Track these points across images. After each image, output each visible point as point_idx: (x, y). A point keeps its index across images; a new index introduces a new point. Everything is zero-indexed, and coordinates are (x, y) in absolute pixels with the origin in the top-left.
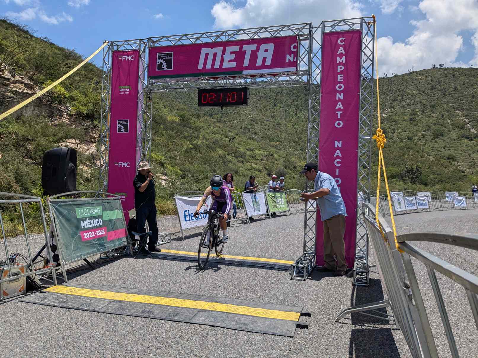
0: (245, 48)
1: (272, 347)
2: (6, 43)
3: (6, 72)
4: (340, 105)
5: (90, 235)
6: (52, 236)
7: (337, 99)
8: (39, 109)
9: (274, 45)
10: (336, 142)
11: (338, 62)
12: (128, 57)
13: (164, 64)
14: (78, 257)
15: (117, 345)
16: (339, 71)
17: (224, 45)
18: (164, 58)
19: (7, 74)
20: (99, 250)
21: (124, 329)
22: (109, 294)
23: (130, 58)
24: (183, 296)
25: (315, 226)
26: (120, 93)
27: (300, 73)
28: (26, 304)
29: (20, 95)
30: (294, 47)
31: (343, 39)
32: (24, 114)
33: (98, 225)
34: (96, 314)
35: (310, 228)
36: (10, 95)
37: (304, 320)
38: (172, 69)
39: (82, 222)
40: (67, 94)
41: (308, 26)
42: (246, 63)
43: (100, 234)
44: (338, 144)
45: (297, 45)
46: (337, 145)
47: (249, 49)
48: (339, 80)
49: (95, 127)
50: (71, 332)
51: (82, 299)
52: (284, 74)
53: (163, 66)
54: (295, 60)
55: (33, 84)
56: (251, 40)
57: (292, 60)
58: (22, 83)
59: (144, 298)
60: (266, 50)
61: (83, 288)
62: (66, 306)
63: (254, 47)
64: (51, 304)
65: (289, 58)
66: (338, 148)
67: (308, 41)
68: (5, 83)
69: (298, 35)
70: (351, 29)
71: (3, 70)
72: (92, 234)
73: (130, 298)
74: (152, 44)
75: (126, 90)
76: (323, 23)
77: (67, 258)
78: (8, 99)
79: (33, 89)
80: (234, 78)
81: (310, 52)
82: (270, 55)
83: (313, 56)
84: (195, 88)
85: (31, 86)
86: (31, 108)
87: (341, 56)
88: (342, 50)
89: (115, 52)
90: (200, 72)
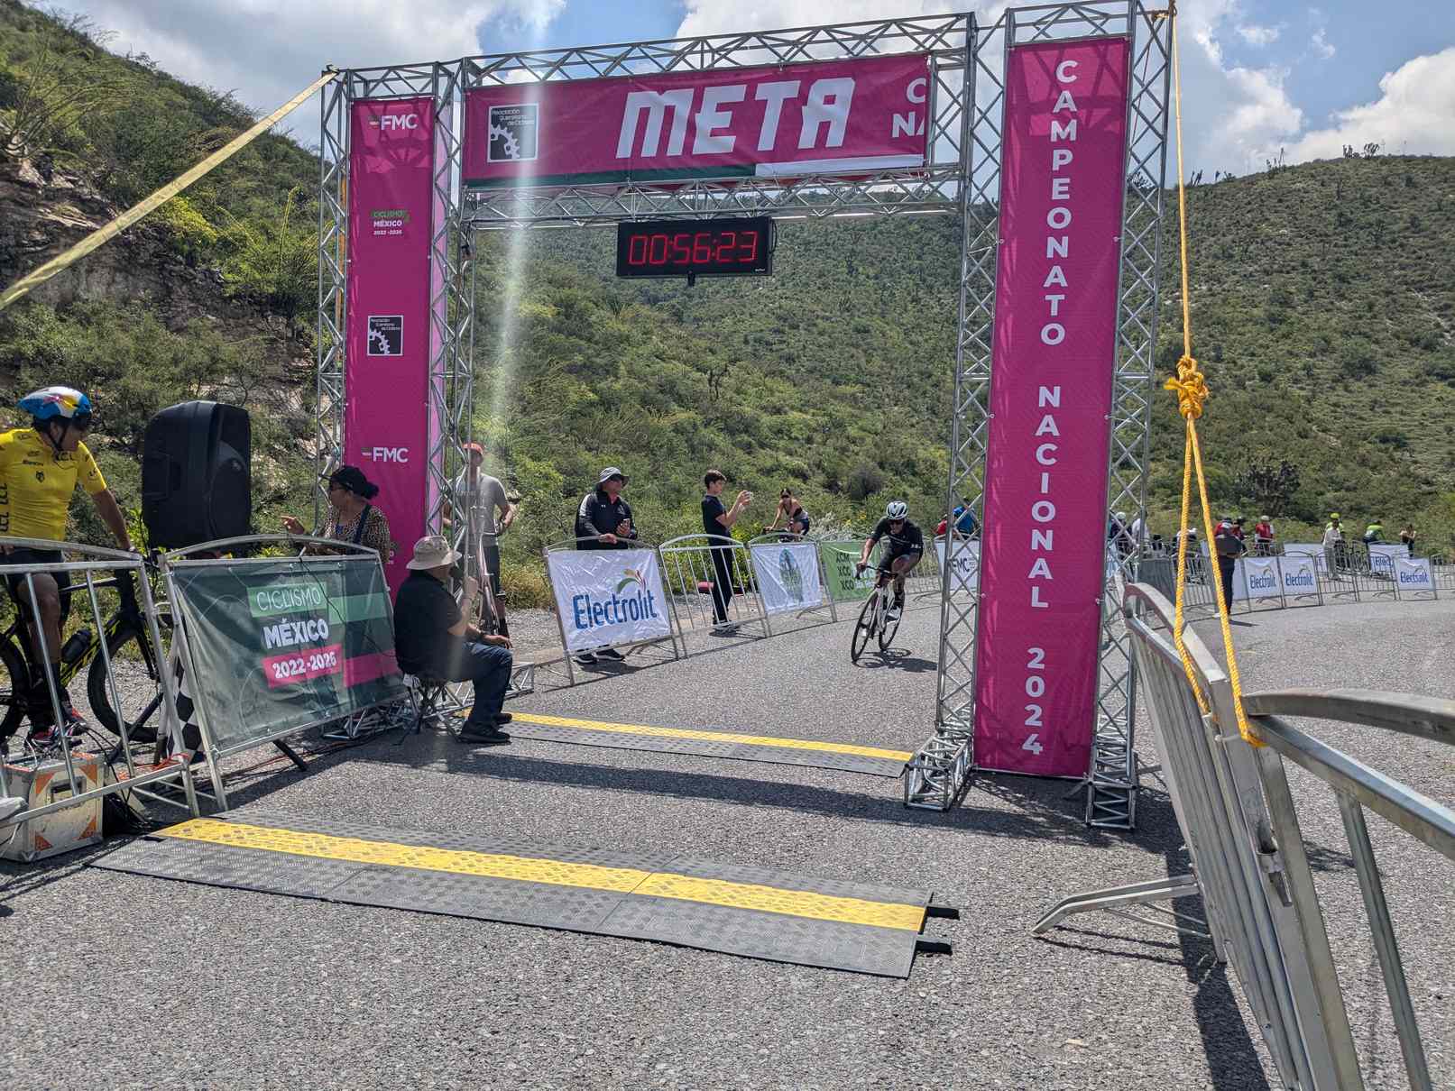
0: (762, 91)
1: (845, 1011)
2: (23, 74)
3: (26, 165)
4: (1056, 276)
5: (291, 667)
6: (179, 671)
7: (1050, 255)
8: (126, 278)
9: (853, 83)
10: (1044, 392)
11: (1054, 139)
12: (399, 118)
13: (512, 142)
14: (258, 733)
15: (379, 1001)
16: (1056, 167)
17: (701, 80)
18: (511, 123)
19: (28, 173)
20: (318, 714)
21: (400, 952)
22: (353, 847)
23: (405, 122)
24: (576, 854)
25: (971, 649)
26: (376, 233)
27: (936, 173)
28: (106, 873)
29: (69, 235)
30: (918, 91)
31: (1073, 64)
32: (82, 293)
34: (314, 905)
35: (955, 651)
36: (38, 236)
37: (939, 930)
38: (536, 158)
39: (266, 629)
40: (210, 231)
42: (767, 141)
43: (322, 666)
44: (1050, 396)
46: (1047, 401)
47: (775, 95)
48: (1055, 196)
49: (300, 334)
50: (241, 959)
51: (274, 860)
52: (885, 178)
53: (508, 148)
54: (921, 131)
55: (107, 201)
56: (785, 66)
57: (910, 132)
58: (74, 197)
59: (458, 859)
60: (830, 100)
61: (274, 827)
62: (225, 881)
63: (790, 89)
64: (181, 875)
65: (901, 125)
66: (1049, 409)
67: (961, 72)
68: (23, 198)
69: (932, 53)
70: (1099, 33)
71: (16, 157)
72: (298, 667)
73: (418, 859)
74: (472, 78)
75: (392, 224)
76: (1009, 14)
77: (226, 736)
78: (33, 249)
79: (109, 214)
80: (729, 186)
81: (968, 108)
82: (840, 114)
83: (976, 120)
84: (609, 218)
85: (102, 209)
86: (102, 275)
87: (1064, 118)
88: (1066, 100)
89: (358, 102)
90: (623, 168)
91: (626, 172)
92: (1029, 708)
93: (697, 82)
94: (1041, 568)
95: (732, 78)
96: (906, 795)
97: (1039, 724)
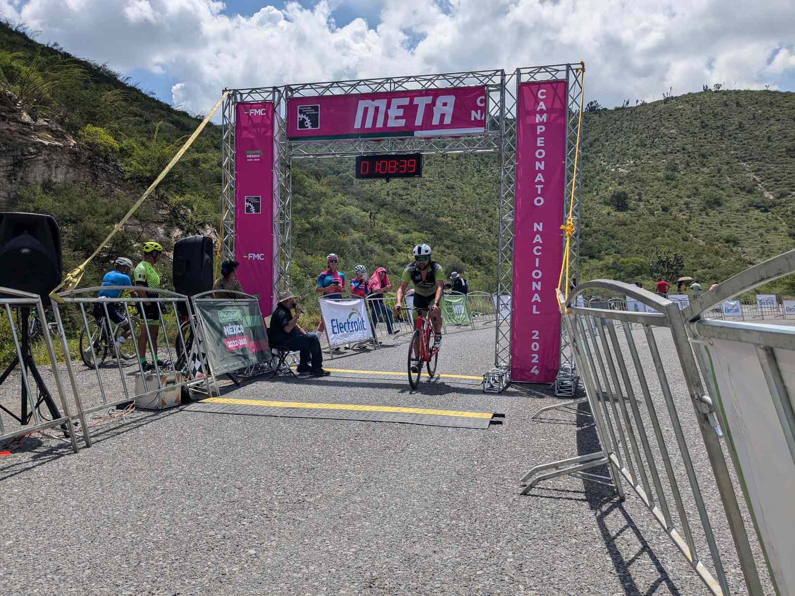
0: (417, 100)
3: (25, 114)
4: (540, 177)
5: (233, 343)
6: (200, 342)
7: (537, 169)
8: (74, 171)
9: (454, 98)
10: (536, 225)
11: (537, 121)
12: (257, 110)
13: (308, 121)
16: (538, 133)
17: (390, 96)
18: (308, 113)
19: (26, 118)
22: (278, 403)
23: (260, 112)
24: (361, 403)
25: (509, 332)
26: (248, 160)
27: (490, 135)
28: (189, 412)
29: (48, 149)
30: (481, 101)
31: (544, 91)
32: (53, 179)
33: (240, 332)
35: (502, 334)
36: (32, 150)
37: (498, 419)
38: (319, 128)
39: (224, 327)
40: (116, 145)
41: (499, 73)
42: (418, 121)
43: (243, 344)
44: (538, 227)
45: (486, 97)
46: (537, 229)
47: (422, 102)
48: (539, 145)
49: (162, 197)
51: (251, 407)
52: (469, 137)
53: (307, 124)
54: (483, 118)
55: (64, 131)
56: (425, 90)
57: (479, 118)
58: (48, 130)
60: (445, 104)
61: (242, 399)
63: (428, 100)
64: (219, 412)
65: (475, 115)
66: (538, 232)
67: (499, 92)
68: (24, 131)
69: (487, 85)
70: (554, 78)
71: (20, 110)
72: (236, 343)
74: (289, 93)
75: (255, 156)
76: (518, 70)
78: (30, 157)
79: (65, 138)
80: (402, 140)
81: (502, 108)
82: (449, 110)
83: (506, 113)
84: (351, 154)
85: (62, 135)
86: (62, 169)
87: (541, 112)
88: (542, 106)
89: (239, 103)
90: (356, 132)
91: (359, 134)
92: (533, 355)
93: (388, 96)
94: (536, 298)
95: (403, 94)
96: (484, 388)
97: (537, 362)
